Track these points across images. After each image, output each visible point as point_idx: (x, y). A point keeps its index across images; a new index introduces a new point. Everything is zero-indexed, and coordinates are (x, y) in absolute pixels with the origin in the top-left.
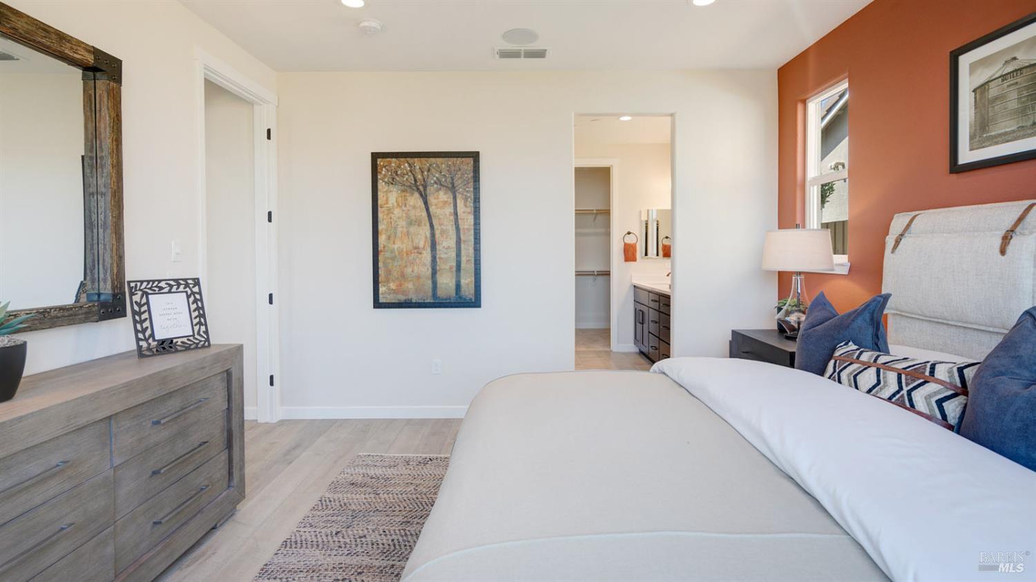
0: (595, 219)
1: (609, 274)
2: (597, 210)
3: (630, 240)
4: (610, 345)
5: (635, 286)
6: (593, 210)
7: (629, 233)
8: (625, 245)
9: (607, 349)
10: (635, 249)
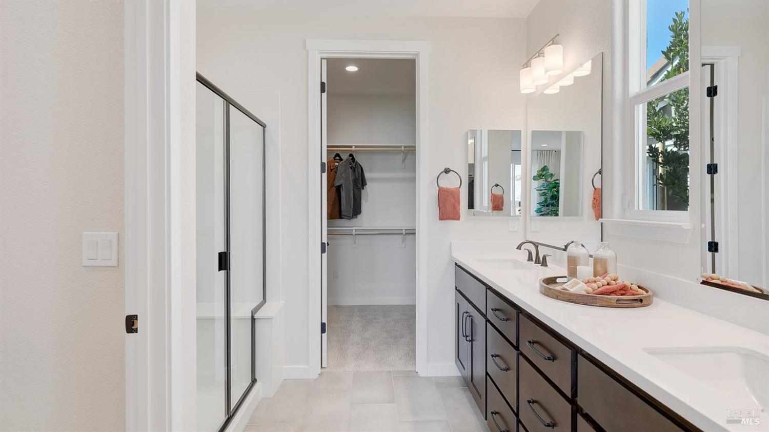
0: (404, 160)
1: (415, 234)
2: (405, 147)
3: (450, 182)
4: (415, 364)
5: (456, 265)
6: (401, 147)
7: (447, 171)
9: (409, 368)
10: (454, 198)
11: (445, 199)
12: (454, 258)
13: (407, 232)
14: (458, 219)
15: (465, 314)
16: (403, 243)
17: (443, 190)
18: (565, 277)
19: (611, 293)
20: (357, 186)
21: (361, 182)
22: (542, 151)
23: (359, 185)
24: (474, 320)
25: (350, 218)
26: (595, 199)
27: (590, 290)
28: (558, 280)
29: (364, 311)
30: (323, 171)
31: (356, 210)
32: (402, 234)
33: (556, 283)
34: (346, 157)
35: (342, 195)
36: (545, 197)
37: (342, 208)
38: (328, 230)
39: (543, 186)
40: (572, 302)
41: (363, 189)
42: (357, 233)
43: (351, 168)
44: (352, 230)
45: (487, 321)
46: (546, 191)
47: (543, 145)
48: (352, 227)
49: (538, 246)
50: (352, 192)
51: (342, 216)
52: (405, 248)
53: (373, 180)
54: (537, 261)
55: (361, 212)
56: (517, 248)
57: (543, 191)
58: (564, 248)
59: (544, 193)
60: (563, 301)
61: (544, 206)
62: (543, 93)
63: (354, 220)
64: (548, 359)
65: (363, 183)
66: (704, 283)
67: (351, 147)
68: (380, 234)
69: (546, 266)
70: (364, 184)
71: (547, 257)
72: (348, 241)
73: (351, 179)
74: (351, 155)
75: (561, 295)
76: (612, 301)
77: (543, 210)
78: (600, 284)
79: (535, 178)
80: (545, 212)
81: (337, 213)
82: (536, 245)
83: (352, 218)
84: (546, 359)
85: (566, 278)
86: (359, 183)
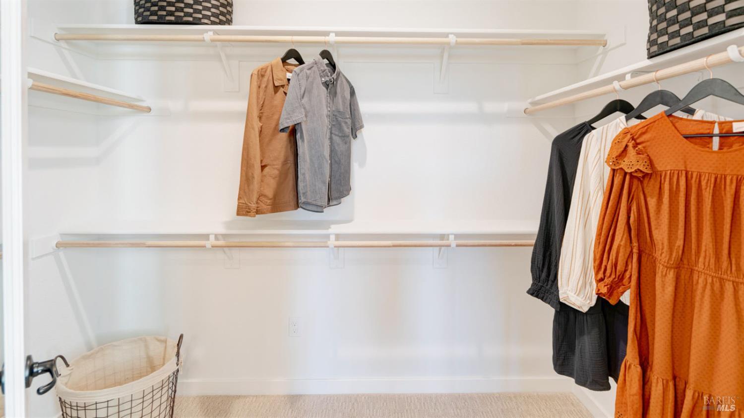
20: (341, 129)
21: (349, 121)
25: (319, 209)
31: (338, 188)
32: (449, 246)
34: (314, 56)
41: (355, 137)
42: (340, 243)
43: (326, 85)
48: (327, 228)
50: (327, 143)
51: (301, 204)
55: (350, 190)
63: (330, 213)
65: (355, 128)
67: (326, 33)
70: (358, 126)
72: (315, 261)
73: (325, 112)
74: (326, 55)
81: (289, 196)
83: (326, 208)
86: (346, 123)
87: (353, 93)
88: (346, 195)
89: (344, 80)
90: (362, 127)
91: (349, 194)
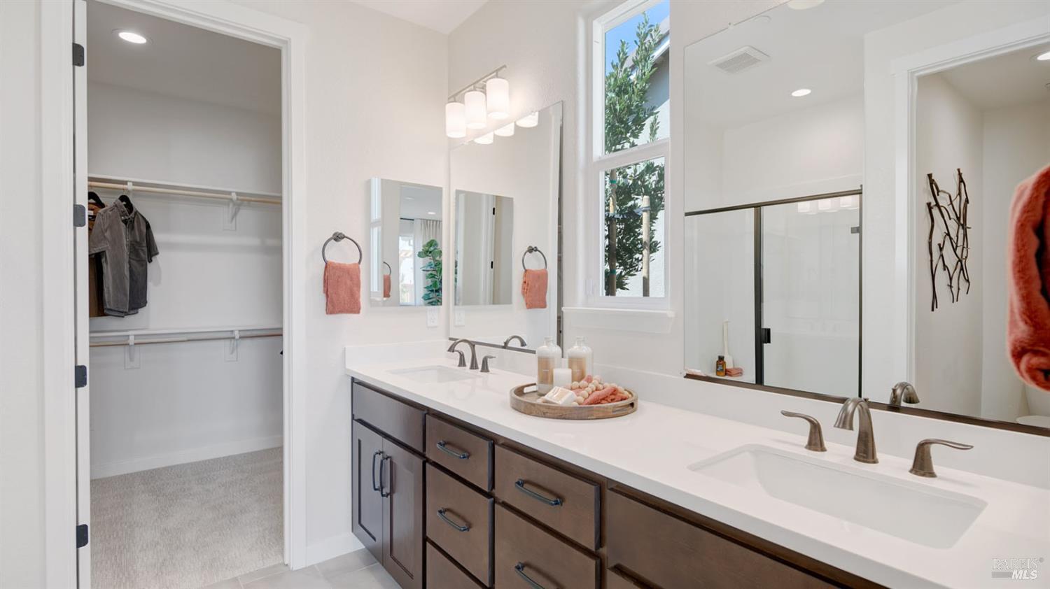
0: (235, 215)
1: (282, 335)
2: (238, 194)
3: (342, 255)
5: (353, 379)
6: (230, 193)
7: (338, 237)
8: (328, 266)
10: (352, 279)
11: (338, 282)
12: (348, 370)
13: (243, 334)
14: (358, 312)
15: (377, 456)
16: (232, 353)
17: (333, 268)
18: (535, 384)
19: (601, 400)
20: (138, 255)
21: (145, 249)
22: (427, 220)
23: (142, 254)
24: (394, 461)
25: (122, 314)
26: (525, 282)
27: (581, 399)
28: (526, 390)
29: (152, 480)
30: (78, 222)
31: (137, 299)
32: (234, 338)
33: (524, 394)
34: (114, 200)
35: (105, 271)
36: (433, 279)
37: (106, 296)
38: (90, 338)
39: (430, 265)
40: (565, 418)
41: (150, 261)
42: (137, 341)
43: (125, 222)
44: (128, 336)
45: (426, 461)
46: (434, 273)
47: (430, 213)
48: (127, 331)
49: (474, 346)
50: (126, 266)
51: (105, 311)
52: (237, 360)
53: (172, 246)
54: (474, 366)
55: (146, 302)
56: (449, 350)
57: (430, 272)
58: (503, 345)
59: (431, 274)
60: (554, 418)
61: (432, 291)
62: (472, 142)
63: (129, 320)
64: (556, 504)
65: (152, 251)
66: (689, 376)
67: (125, 183)
68: (189, 340)
69: (488, 371)
70: (153, 253)
71: (489, 360)
72: (117, 355)
73: (125, 242)
74: (124, 198)
75: (550, 411)
76: (609, 410)
77: (431, 297)
78: (589, 389)
79: (420, 255)
80: (434, 300)
82: (473, 345)
83: (127, 314)
84: (552, 505)
85: (535, 386)
86: (142, 250)
87: (148, 227)
88: (143, 306)
89: (140, 217)
90: (157, 254)
91: (145, 305)
